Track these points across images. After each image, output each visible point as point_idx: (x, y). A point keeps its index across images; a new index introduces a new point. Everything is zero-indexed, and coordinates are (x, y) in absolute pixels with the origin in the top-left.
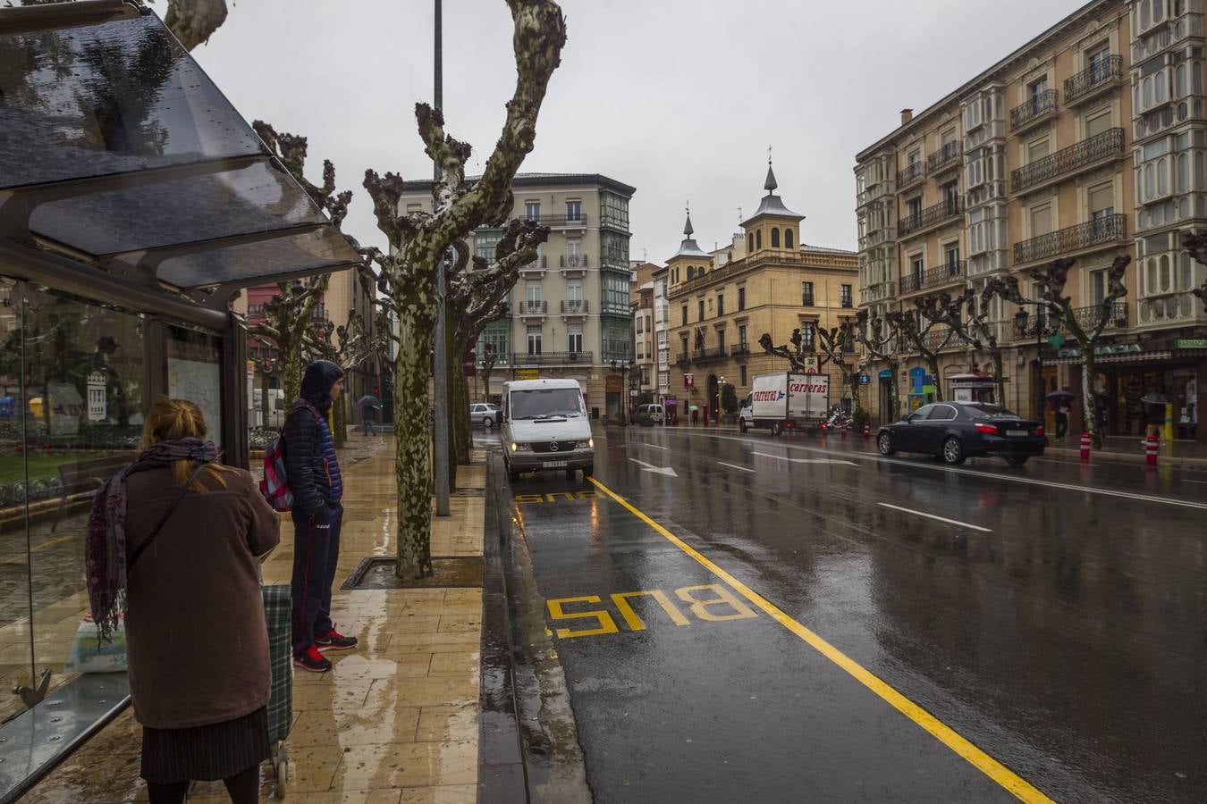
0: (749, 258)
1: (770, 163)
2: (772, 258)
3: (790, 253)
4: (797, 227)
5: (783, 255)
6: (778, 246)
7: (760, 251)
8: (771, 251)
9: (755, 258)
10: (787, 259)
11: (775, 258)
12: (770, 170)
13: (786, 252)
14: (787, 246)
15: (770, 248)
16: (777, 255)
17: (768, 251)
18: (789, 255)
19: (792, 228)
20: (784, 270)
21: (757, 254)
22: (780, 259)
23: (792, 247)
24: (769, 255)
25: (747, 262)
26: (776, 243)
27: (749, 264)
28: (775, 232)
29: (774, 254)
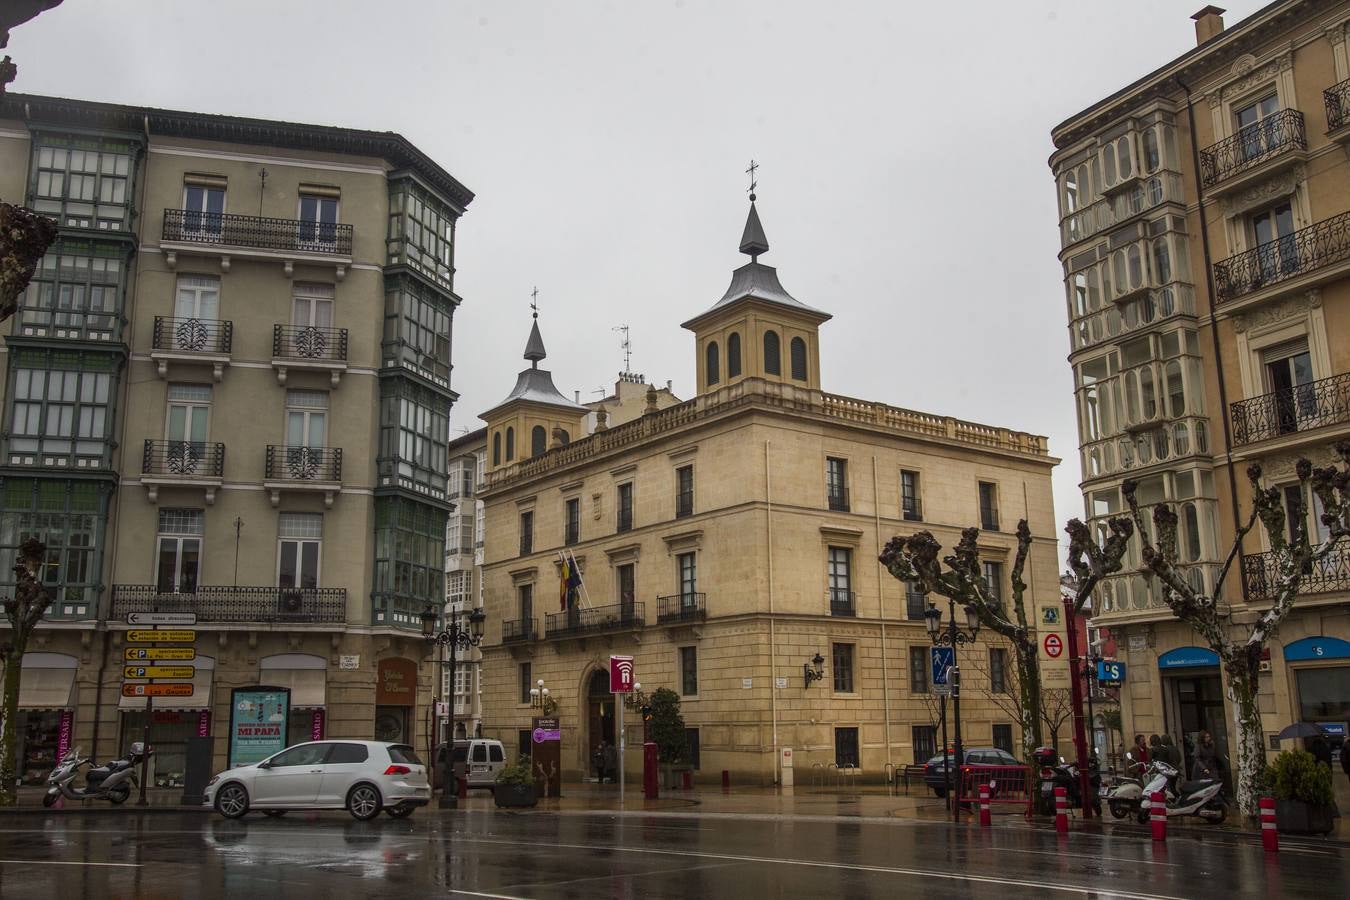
0: (706, 397)
1: (753, 198)
2: (766, 396)
3: (801, 389)
4: (814, 335)
5: (788, 393)
6: (777, 372)
7: (736, 380)
8: (765, 381)
9: (723, 398)
10: (795, 402)
11: (773, 398)
12: (753, 211)
13: (794, 388)
14: (795, 376)
15: (762, 374)
16: (776, 390)
17: (753, 379)
18: (799, 395)
19: (804, 337)
20: (791, 426)
21: (729, 388)
22: (782, 400)
23: (805, 379)
24: (760, 388)
25: (701, 406)
26: (773, 366)
27: (706, 411)
28: (772, 339)
29: (769, 389)
